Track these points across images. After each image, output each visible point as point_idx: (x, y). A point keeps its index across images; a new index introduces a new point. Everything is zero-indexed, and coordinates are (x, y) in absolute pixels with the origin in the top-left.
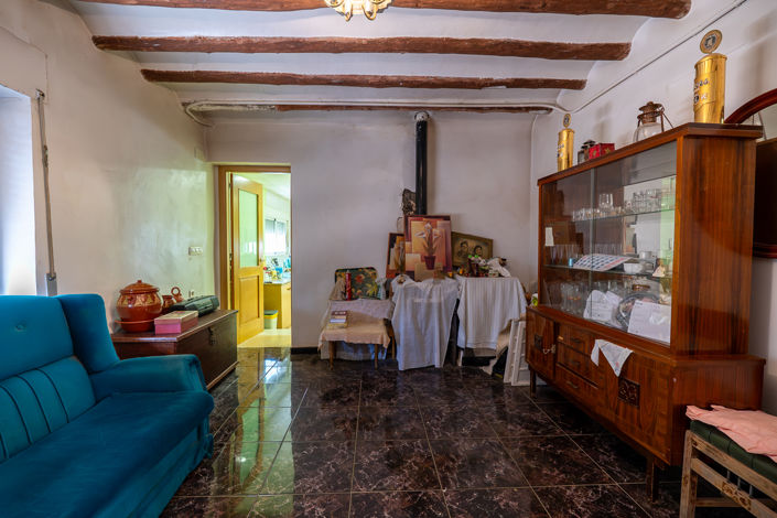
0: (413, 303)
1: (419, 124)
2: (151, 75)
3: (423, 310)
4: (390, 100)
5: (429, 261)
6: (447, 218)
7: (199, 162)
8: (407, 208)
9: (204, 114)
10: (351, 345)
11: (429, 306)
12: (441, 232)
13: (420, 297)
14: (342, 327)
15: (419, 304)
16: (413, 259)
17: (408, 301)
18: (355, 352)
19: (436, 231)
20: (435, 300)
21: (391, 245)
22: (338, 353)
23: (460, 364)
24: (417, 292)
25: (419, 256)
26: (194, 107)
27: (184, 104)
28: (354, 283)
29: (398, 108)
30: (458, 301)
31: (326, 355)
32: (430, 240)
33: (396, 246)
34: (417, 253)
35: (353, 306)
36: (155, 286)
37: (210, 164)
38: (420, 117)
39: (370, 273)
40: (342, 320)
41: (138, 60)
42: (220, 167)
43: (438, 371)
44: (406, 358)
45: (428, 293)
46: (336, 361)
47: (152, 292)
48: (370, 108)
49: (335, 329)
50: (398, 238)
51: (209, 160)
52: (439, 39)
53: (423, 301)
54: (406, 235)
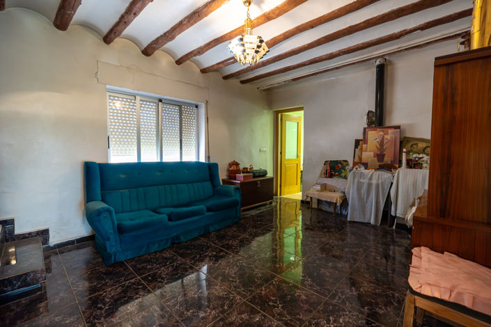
0: (359, 182)
1: (378, 66)
2: (243, 82)
3: (365, 187)
4: (348, 61)
5: (380, 156)
6: (398, 127)
7: (266, 111)
8: (370, 124)
9: (268, 89)
10: (326, 202)
11: (370, 185)
12: (392, 137)
13: (364, 179)
14: (318, 191)
15: (363, 183)
16: (368, 155)
17: (356, 181)
18: (330, 207)
19: (388, 137)
20: (374, 182)
21: (356, 146)
22: (320, 206)
23: (394, 227)
24: (362, 175)
25: (372, 154)
26: (261, 88)
27: (258, 88)
28: (334, 169)
29: (354, 63)
30: (392, 183)
31: (315, 205)
32: (382, 143)
33: (359, 147)
34: (370, 151)
35: (329, 182)
36: (239, 162)
37: (271, 111)
38: (378, 63)
39: (345, 164)
40: (319, 188)
41: (238, 78)
42: (276, 111)
43: (374, 227)
44: (352, 214)
45: (369, 176)
46: (319, 210)
47: (237, 164)
48: (337, 68)
49: (315, 192)
50: (361, 142)
51: (271, 109)
52: (344, 29)
53: (365, 181)
54: (365, 140)
